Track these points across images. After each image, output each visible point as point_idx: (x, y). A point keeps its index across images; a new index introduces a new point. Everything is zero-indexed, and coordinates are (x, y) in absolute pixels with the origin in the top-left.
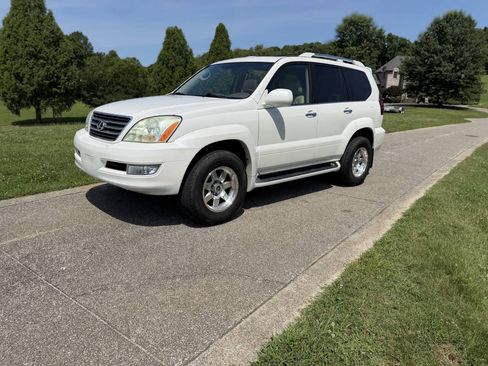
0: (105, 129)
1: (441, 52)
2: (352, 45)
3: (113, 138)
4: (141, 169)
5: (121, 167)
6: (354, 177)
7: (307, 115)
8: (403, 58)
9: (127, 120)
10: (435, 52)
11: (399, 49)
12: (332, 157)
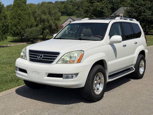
0: (43, 58)
1: (145, 5)
2: (98, 2)
3: (50, 62)
4: (68, 76)
5: (60, 76)
6: (140, 74)
7: (123, 46)
8: (125, 8)
9: (58, 54)
10: (141, 5)
11: (121, 3)
12: (132, 65)
